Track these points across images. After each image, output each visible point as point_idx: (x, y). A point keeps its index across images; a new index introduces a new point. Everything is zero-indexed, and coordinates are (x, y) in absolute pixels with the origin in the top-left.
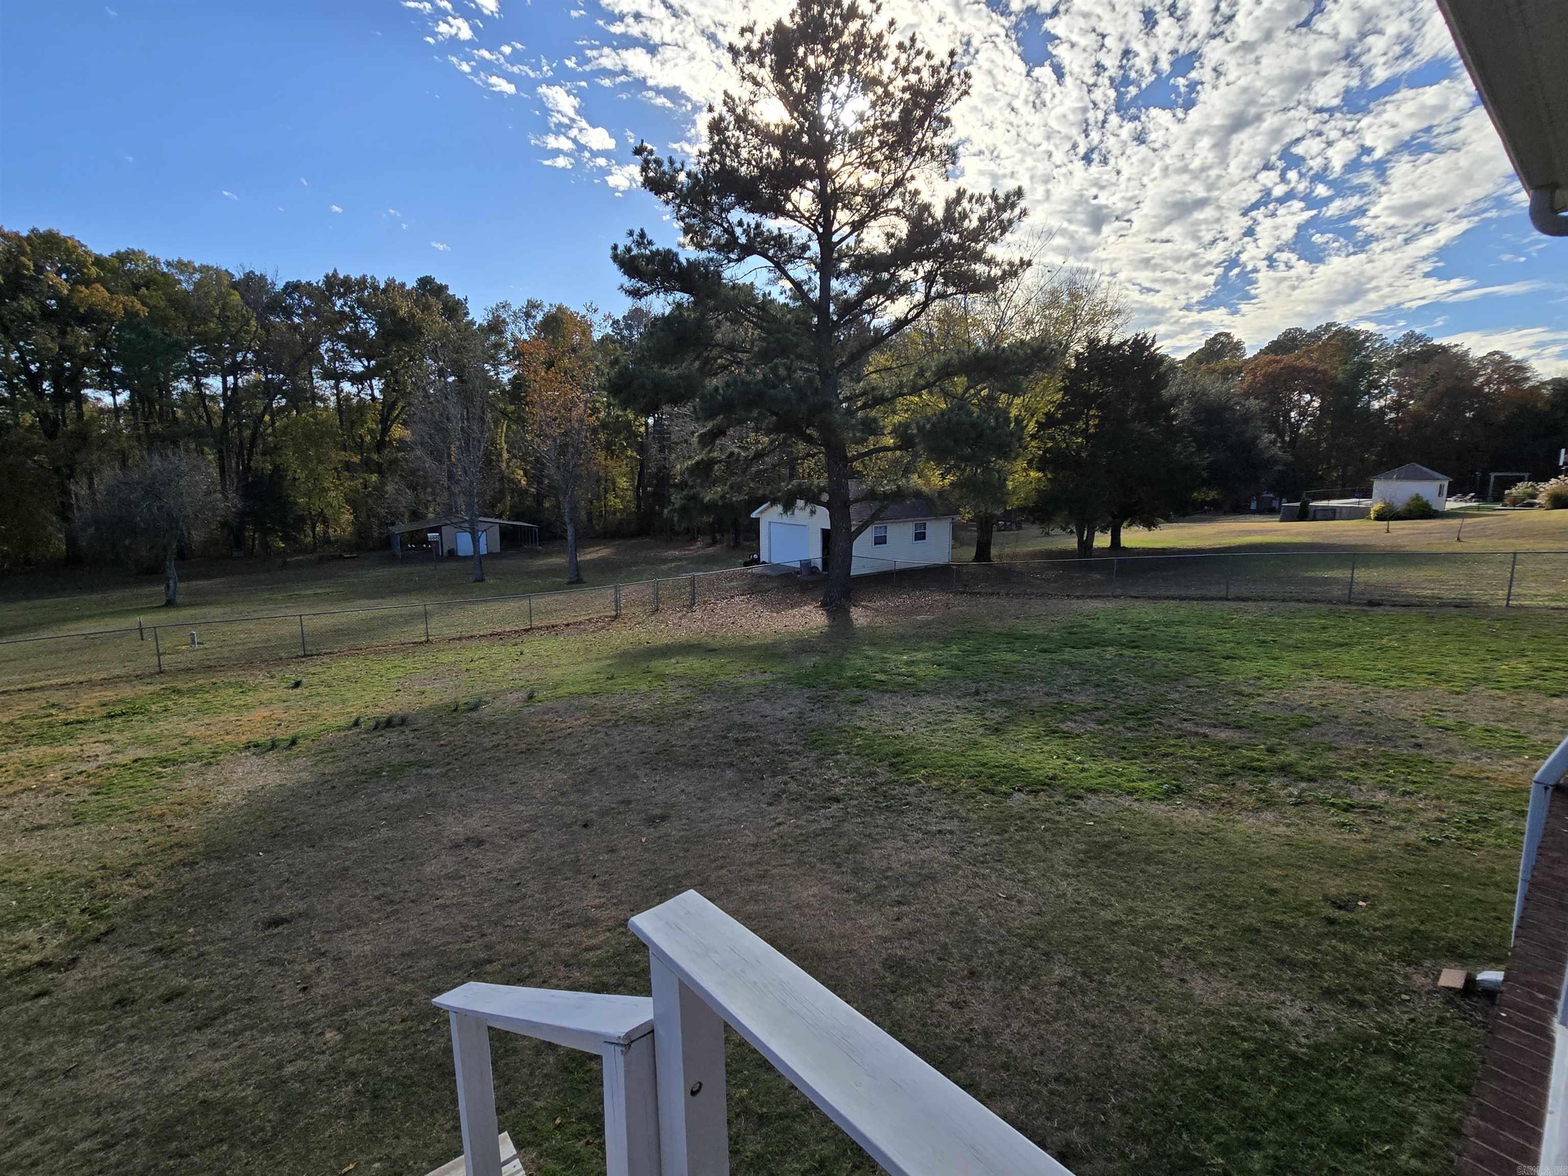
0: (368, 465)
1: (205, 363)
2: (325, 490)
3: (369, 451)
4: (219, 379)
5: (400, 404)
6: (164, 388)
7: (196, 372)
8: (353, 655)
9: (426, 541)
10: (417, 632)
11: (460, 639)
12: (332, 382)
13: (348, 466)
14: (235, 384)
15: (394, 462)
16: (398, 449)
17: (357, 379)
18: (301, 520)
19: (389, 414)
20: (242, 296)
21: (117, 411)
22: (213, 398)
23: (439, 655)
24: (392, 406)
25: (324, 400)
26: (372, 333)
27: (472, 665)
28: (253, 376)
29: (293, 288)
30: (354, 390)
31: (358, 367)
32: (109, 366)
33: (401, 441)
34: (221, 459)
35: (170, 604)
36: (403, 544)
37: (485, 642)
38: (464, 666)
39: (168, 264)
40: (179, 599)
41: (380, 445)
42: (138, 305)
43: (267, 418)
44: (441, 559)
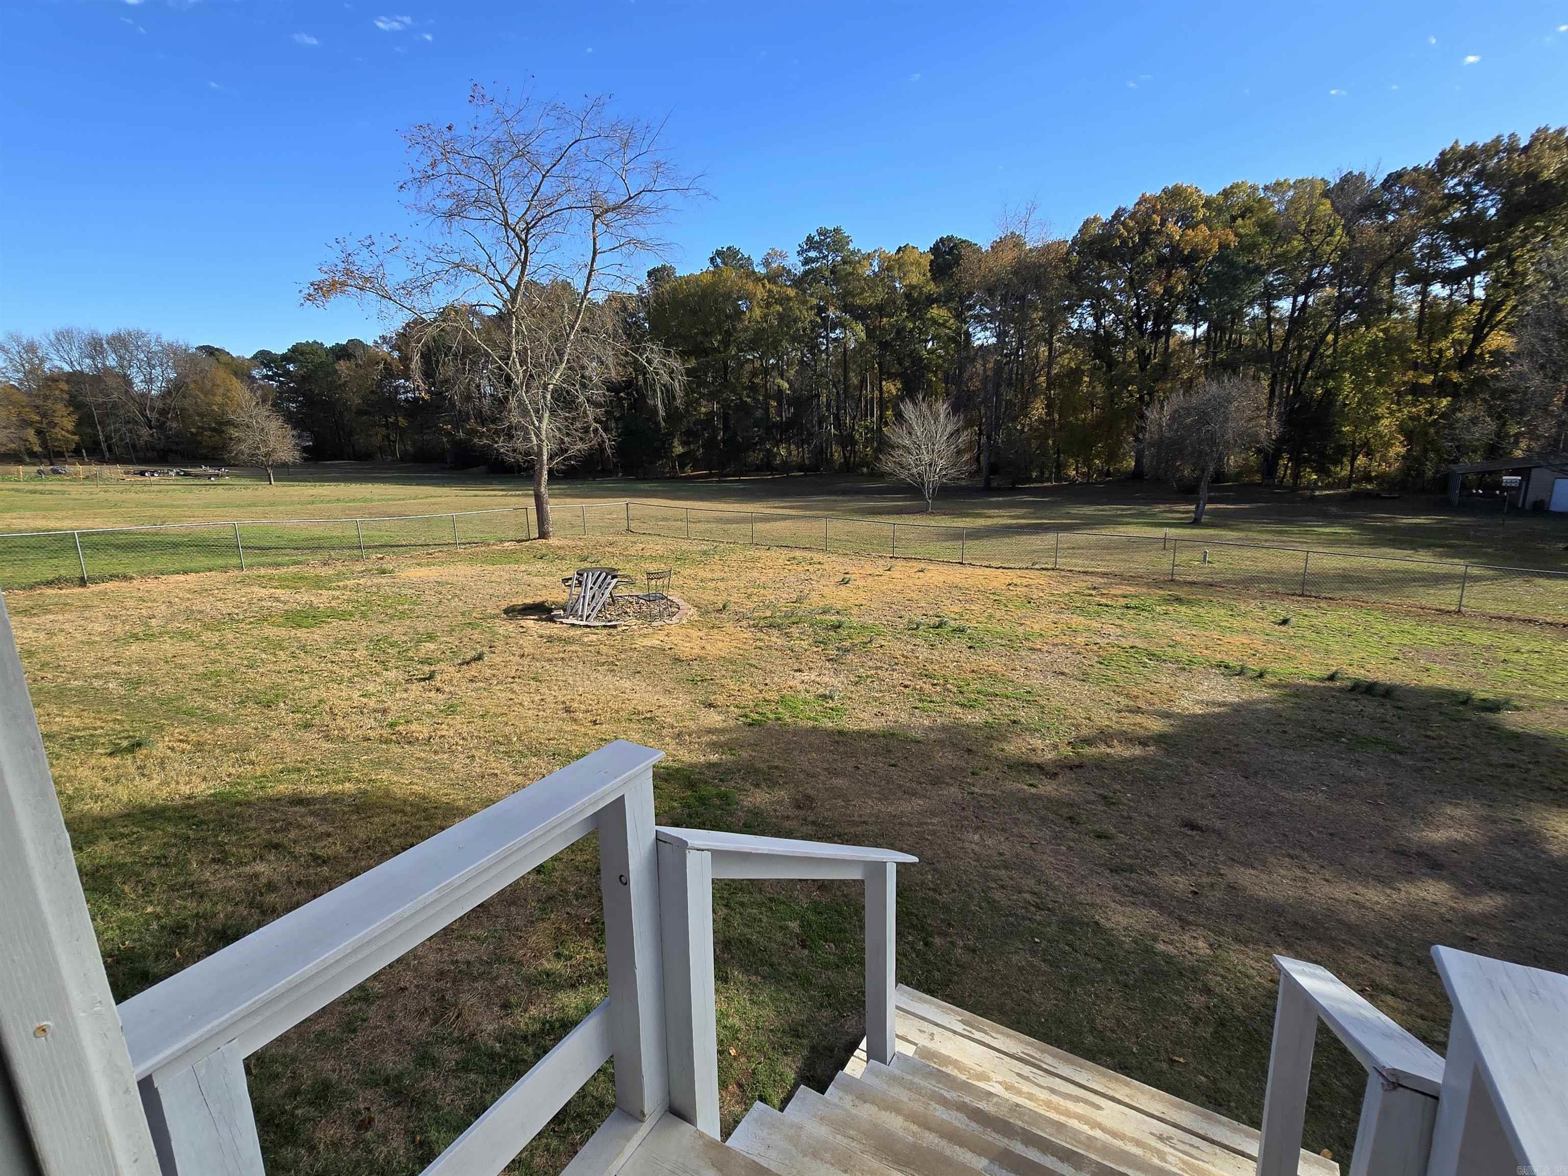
0: (1442, 387)
1: (1280, 285)
2: (1377, 418)
3: (1447, 368)
4: (1291, 300)
5: (1510, 304)
6: (1238, 314)
7: (1269, 297)
8: (1356, 607)
9: (1498, 485)
10: (1447, 597)
11: (1509, 619)
12: (1418, 287)
13: (1417, 390)
14: (1305, 302)
15: (1481, 382)
16: (1492, 365)
17: (1452, 278)
18: (1341, 451)
19: (1491, 316)
20: (1333, 204)
21: (1195, 341)
22: (1280, 321)
23: (1469, 633)
24: (1497, 308)
25: (1403, 310)
26: (1492, 211)
27: (1516, 657)
28: (1329, 291)
29: (1394, 179)
30: (1446, 292)
31: (1460, 262)
32: (1197, 300)
33: (1497, 354)
34: (1272, 386)
35: (1196, 523)
36: (1465, 487)
37: (1548, 632)
38: (1502, 655)
39: (1266, 188)
40: (1205, 519)
41: (1464, 362)
42: (1232, 237)
43: (1330, 337)
44: (1515, 510)
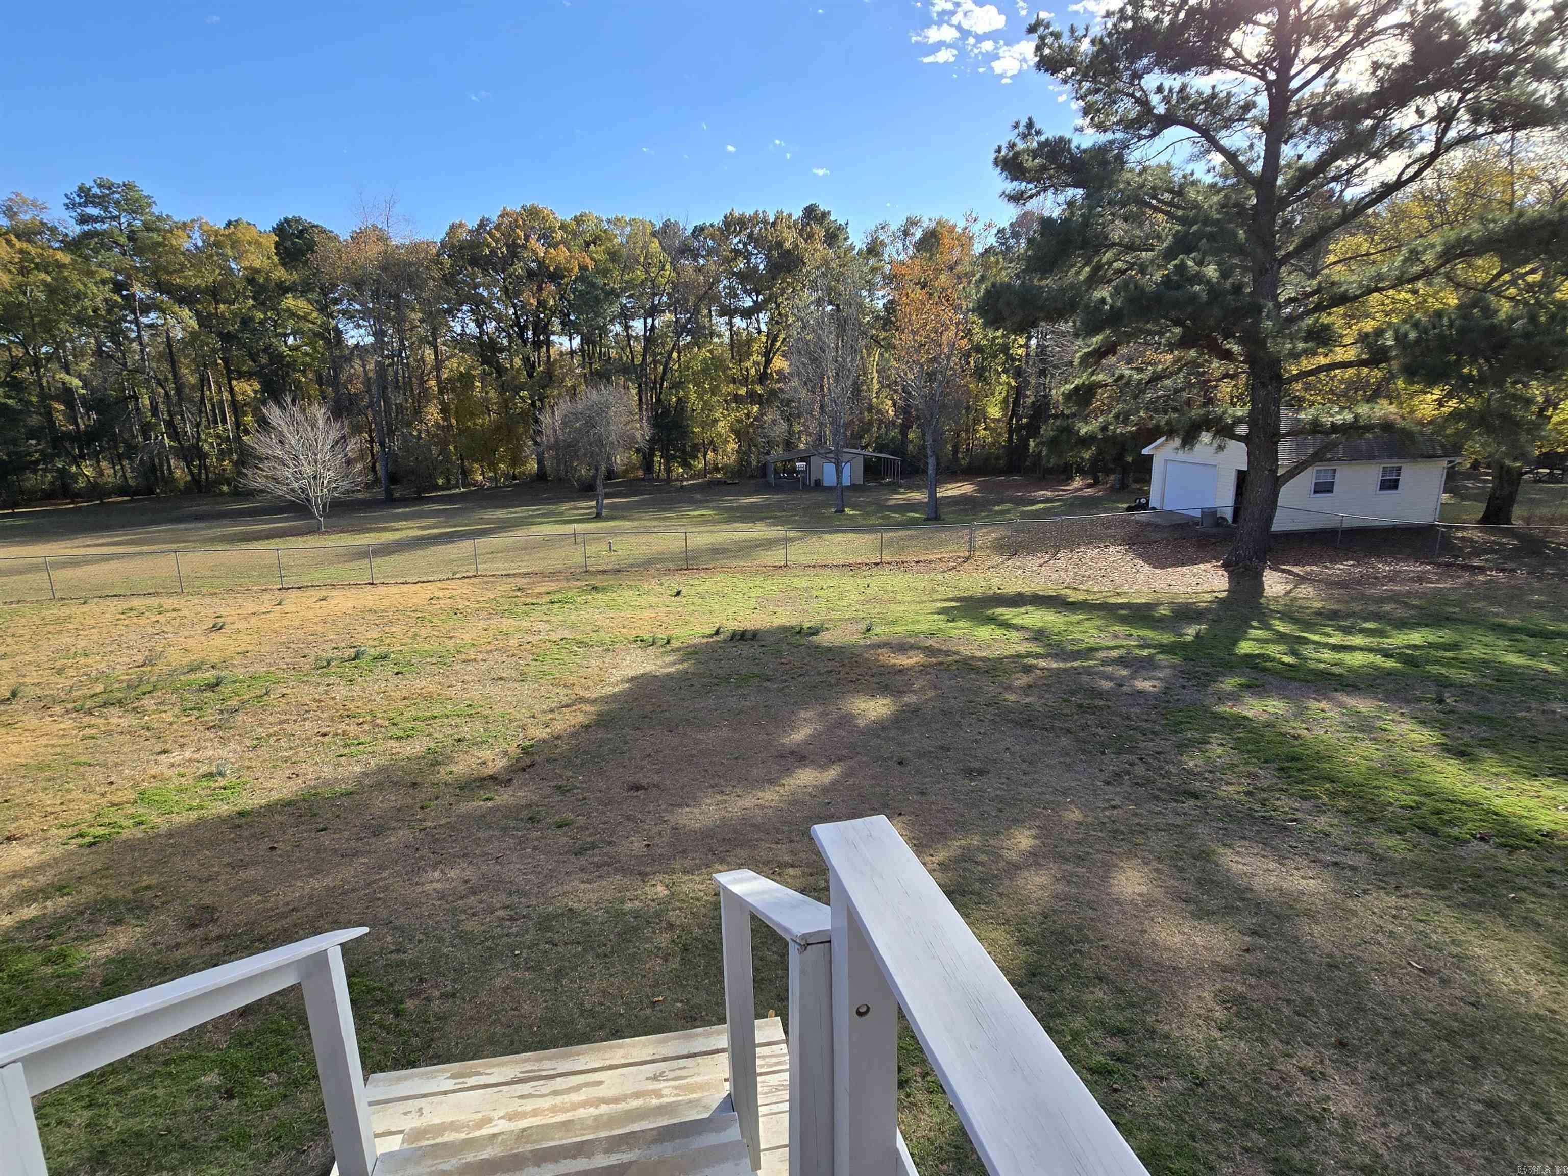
0: (752, 397)
1: (633, 308)
2: (716, 421)
3: (753, 383)
4: (642, 320)
5: (782, 336)
6: (604, 330)
7: (625, 317)
8: (724, 572)
9: (794, 470)
10: (776, 556)
11: (814, 566)
12: (726, 318)
13: (737, 398)
14: (653, 324)
15: (773, 393)
16: (778, 381)
17: (747, 314)
18: (695, 448)
19: (773, 344)
20: (660, 243)
21: (572, 352)
22: (637, 338)
23: (795, 580)
24: (774, 341)
25: (720, 336)
26: (762, 267)
27: (821, 593)
28: (668, 316)
29: (699, 231)
30: (743, 325)
31: (748, 302)
32: (568, 315)
33: (779, 372)
34: (639, 393)
35: (598, 517)
36: (776, 472)
37: (836, 572)
38: (814, 593)
39: (609, 221)
40: (605, 513)
41: (763, 377)
42: (588, 260)
43: (675, 355)
44: (806, 488)
